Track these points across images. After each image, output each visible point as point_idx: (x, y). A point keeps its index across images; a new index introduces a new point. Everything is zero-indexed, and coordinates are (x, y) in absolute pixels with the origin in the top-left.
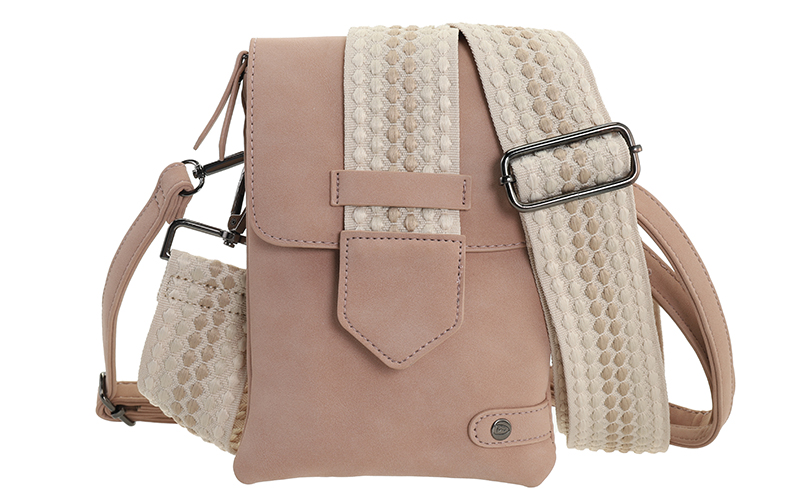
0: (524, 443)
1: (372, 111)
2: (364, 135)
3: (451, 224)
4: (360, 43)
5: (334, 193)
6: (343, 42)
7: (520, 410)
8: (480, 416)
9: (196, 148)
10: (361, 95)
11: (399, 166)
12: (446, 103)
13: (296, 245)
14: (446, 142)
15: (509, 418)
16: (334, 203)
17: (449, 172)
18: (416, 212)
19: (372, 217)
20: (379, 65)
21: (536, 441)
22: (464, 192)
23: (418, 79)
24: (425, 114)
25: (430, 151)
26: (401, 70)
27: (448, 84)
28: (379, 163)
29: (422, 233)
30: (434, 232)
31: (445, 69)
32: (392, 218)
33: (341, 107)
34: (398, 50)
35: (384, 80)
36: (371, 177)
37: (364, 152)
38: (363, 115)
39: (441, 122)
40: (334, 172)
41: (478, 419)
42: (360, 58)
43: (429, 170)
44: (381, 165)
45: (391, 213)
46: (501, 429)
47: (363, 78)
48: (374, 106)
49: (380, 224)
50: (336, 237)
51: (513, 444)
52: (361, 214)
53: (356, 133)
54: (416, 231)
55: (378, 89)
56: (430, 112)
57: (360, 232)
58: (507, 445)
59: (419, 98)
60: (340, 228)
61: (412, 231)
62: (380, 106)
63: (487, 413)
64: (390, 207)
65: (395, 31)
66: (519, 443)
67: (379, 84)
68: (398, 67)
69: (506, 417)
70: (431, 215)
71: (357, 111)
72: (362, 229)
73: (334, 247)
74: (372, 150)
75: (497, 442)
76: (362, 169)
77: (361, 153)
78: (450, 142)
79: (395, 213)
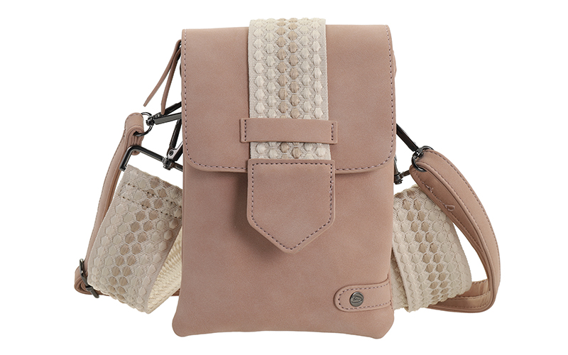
0: (373, 308)
1: (268, 79)
2: (263, 95)
3: (324, 153)
4: (258, 32)
5: (243, 134)
6: (247, 31)
7: (370, 286)
8: (343, 290)
9: (145, 105)
10: (260, 67)
11: (287, 115)
12: (318, 72)
13: (217, 170)
14: (319, 99)
15: (363, 291)
16: (243, 140)
17: (321, 119)
18: (300, 145)
19: (269, 148)
20: (271, 47)
21: (381, 307)
22: (332, 132)
23: (299, 57)
24: (304, 81)
25: (308, 106)
26: (287, 50)
27: (320, 60)
28: (274, 114)
29: (305, 159)
30: (312, 159)
31: (318, 50)
32: (283, 150)
33: (246, 76)
34: (285, 36)
35: (276, 57)
36: (268, 122)
37: (263, 105)
38: (262, 82)
39: (315, 85)
40: (242, 120)
41: (341, 292)
42: (259, 42)
43: (308, 117)
44: (275, 115)
45: (282, 147)
46: (357, 299)
47: (262, 56)
48: (269, 75)
49: (275, 154)
50: (244, 164)
51: (364, 309)
52: (262, 148)
53: (258, 93)
54: (300, 158)
55: (272, 64)
56: (307, 79)
57: (262, 159)
58: (361, 310)
59: (300, 70)
60: (247, 158)
61: (297, 158)
62: (274, 75)
63: (347, 288)
64: (282, 142)
65: (282, 23)
66: (369, 309)
67: (272, 60)
68: (285, 48)
69: (360, 291)
70: (309, 148)
71: (257, 79)
72: (263, 157)
73: (243, 171)
74: (269, 105)
75: (354, 308)
76: (262, 117)
77: (261, 107)
78: (322, 99)
79: (285, 147)
